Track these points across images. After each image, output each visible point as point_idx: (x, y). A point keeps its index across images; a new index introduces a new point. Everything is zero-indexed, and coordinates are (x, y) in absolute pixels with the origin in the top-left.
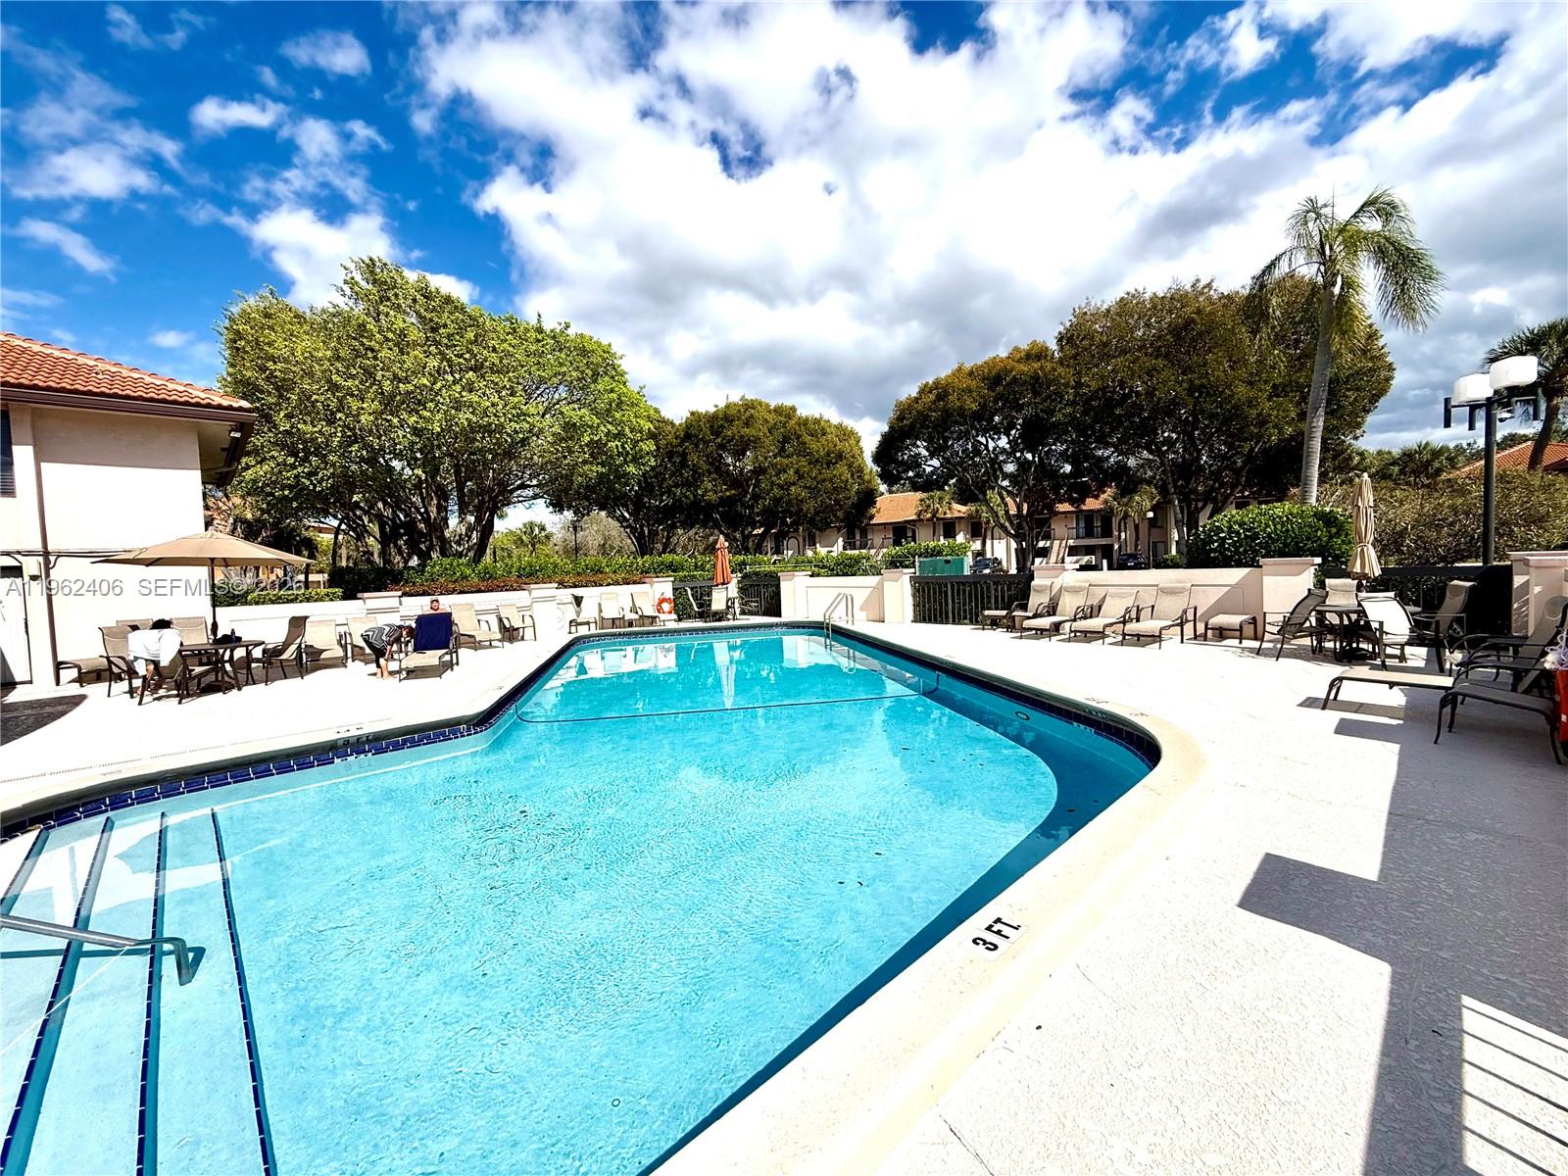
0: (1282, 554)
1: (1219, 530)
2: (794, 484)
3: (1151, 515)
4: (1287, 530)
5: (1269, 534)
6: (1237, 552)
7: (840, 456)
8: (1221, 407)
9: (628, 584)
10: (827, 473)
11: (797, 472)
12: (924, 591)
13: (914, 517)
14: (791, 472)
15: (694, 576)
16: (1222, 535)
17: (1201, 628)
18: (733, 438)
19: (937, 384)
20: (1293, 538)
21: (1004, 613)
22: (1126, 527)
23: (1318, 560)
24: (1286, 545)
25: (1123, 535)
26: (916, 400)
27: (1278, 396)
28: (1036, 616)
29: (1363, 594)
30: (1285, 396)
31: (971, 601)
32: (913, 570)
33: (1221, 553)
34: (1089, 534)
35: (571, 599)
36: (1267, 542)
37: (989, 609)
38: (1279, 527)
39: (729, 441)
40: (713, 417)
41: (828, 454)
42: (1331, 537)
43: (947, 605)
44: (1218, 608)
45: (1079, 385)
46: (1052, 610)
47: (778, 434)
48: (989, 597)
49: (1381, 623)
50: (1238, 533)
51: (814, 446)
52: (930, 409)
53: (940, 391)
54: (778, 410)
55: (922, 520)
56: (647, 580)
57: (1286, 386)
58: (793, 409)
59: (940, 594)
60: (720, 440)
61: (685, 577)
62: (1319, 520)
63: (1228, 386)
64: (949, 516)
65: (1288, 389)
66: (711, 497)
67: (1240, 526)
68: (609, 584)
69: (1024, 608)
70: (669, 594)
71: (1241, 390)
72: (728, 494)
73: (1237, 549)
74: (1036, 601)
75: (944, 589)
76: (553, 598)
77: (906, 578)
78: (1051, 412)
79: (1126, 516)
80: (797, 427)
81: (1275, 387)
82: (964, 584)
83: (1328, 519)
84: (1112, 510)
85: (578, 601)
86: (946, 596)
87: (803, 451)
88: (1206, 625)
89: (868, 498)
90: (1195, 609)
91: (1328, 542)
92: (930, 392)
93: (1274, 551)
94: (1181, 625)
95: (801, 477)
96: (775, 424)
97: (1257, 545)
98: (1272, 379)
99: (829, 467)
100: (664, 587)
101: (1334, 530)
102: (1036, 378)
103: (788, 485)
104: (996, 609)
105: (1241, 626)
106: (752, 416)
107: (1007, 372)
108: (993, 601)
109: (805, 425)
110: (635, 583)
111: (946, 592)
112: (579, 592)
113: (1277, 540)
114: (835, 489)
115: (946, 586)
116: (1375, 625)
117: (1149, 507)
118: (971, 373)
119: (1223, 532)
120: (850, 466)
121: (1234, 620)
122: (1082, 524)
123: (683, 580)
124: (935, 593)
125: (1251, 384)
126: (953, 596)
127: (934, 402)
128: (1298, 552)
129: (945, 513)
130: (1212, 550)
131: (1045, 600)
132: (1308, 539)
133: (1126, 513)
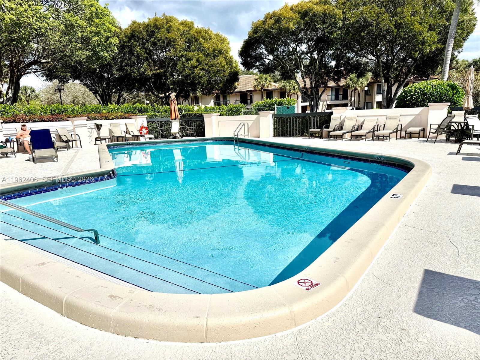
0: (435, 102)
1: (411, 91)
2: (196, 67)
3: (366, 88)
4: (438, 92)
5: (431, 93)
6: (417, 101)
7: (220, 52)
8: (408, 35)
9: (123, 119)
10: (213, 62)
11: (198, 60)
12: (279, 121)
13: (252, 89)
14: (195, 60)
15: (156, 116)
16: (412, 94)
17: (403, 134)
18: (161, 39)
19: (274, 14)
20: (439, 95)
21: (319, 130)
22: (355, 95)
23: (449, 104)
24: (436, 98)
25: (353, 99)
26: (264, 23)
27: (431, 30)
28: (334, 130)
29: (467, 116)
30: (434, 31)
31: (302, 125)
32: (273, 112)
33: (411, 102)
34: (337, 98)
35: (93, 126)
36: (429, 97)
37: (311, 129)
38: (434, 90)
39: (159, 41)
40: (148, 25)
41: (214, 51)
42: (453, 95)
43: (290, 128)
44: (410, 125)
45: (345, 19)
46: (341, 128)
47: (185, 38)
48: (310, 123)
49: (473, 126)
50: (418, 93)
51: (206, 45)
52: (271, 27)
53: (277, 18)
54: (183, 24)
55: (256, 91)
56: (132, 117)
57: (435, 26)
58: (192, 23)
59: (287, 123)
60: (153, 39)
61: (152, 116)
62: (450, 87)
63: (412, 24)
64: (270, 88)
65: (436, 27)
66: (149, 73)
67: (419, 89)
68: (113, 119)
69: (328, 127)
70: (145, 125)
71: (417, 26)
72: (158, 71)
73: (417, 100)
74: (334, 124)
75: (289, 120)
76: (85, 126)
77: (271, 116)
78: (331, 33)
79: (356, 89)
80: (196, 35)
81: (430, 26)
82: (298, 118)
83: (453, 87)
84: (349, 85)
85: (98, 127)
86: (290, 124)
87: (200, 48)
88: (406, 132)
89: (234, 77)
90: (402, 125)
91: (452, 97)
92: (271, 18)
93: (432, 101)
94: (397, 132)
95: (200, 63)
96: (184, 32)
97: (425, 98)
98: (429, 22)
99: (214, 58)
100: (141, 121)
101: (455, 92)
102: (325, 14)
103: (194, 67)
104: (314, 128)
105: (419, 132)
106: (171, 26)
107: (311, 9)
108: (312, 125)
109: (200, 33)
110: (126, 118)
111: (290, 122)
112: (99, 122)
113: (433, 96)
114: (218, 71)
115: (290, 119)
116: (471, 127)
117: (366, 85)
118: (292, 9)
119: (412, 92)
120: (225, 58)
121: (417, 129)
122: (334, 94)
123: (151, 117)
124: (284, 122)
125: (421, 24)
126: (293, 124)
127: (273, 24)
128: (441, 101)
129: (268, 87)
130: (407, 101)
131: (338, 123)
132: (445, 95)
133: (356, 87)
